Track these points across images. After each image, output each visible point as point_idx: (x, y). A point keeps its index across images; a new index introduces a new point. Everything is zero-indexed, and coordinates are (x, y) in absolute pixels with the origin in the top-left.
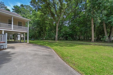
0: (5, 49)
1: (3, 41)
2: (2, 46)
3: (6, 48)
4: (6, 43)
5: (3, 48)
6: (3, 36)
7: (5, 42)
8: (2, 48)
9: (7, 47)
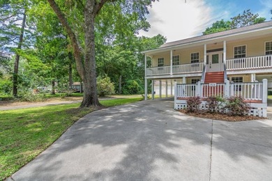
0: (262, 118)
1: (257, 99)
2: (255, 110)
3: (265, 115)
4: (264, 105)
5: (257, 116)
6: (257, 86)
7: (261, 102)
8: (255, 114)
9: (268, 115)
